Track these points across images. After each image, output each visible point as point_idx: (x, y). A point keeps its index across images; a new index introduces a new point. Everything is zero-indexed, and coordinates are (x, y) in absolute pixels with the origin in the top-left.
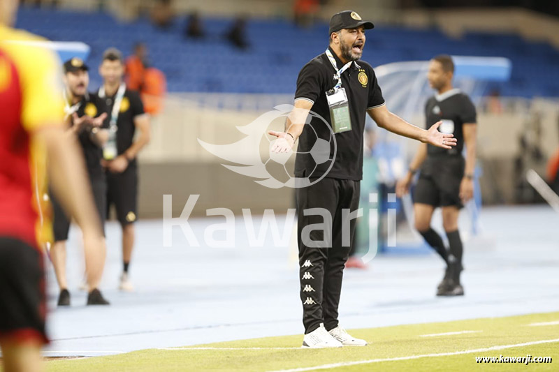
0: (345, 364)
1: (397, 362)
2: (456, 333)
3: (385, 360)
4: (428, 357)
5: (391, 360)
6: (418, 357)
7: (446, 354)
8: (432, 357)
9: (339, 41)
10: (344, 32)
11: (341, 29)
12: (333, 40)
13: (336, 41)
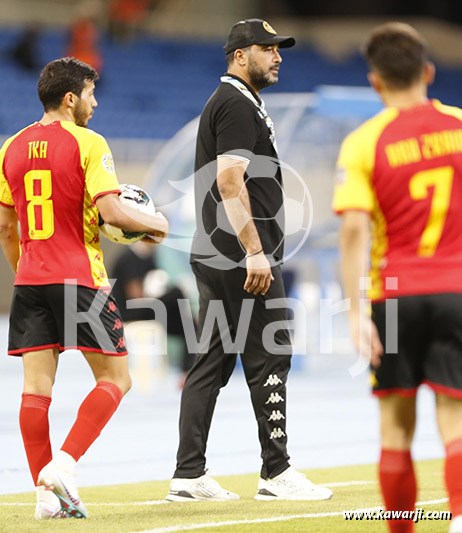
0: (185, 528)
1: (259, 524)
2: (342, 484)
3: (241, 522)
4: (303, 519)
5: (250, 522)
6: (288, 518)
7: (328, 514)
8: (309, 519)
9: (246, 62)
10: (254, 51)
11: (251, 45)
12: (235, 60)
13: (241, 62)
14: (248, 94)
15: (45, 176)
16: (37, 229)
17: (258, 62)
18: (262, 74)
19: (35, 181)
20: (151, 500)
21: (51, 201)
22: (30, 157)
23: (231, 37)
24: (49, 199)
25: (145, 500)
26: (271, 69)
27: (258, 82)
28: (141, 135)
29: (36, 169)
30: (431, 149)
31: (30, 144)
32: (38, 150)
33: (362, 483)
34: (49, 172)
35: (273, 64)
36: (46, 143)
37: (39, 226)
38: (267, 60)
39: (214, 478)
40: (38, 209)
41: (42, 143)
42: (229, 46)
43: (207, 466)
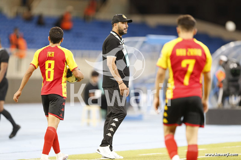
2: (154, 154)
9: (117, 27)
10: (120, 24)
11: (119, 22)
12: (114, 27)
13: (116, 27)
14: (117, 37)
15: (52, 62)
16: (48, 78)
17: (121, 27)
18: (122, 31)
19: (49, 64)
20: (97, 158)
21: (53, 70)
22: (48, 56)
23: (113, 20)
24: (53, 69)
25: (95, 158)
26: (125, 29)
27: (121, 33)
28: (94, 49)
29: (49, 60)
30: (190, 53)
31: (48, 52)
32: (51, 54)
33: (160, 153)
34: (54, 61)
35: (125, 28)
36: (54, 53)
37: (49, 77)
38: (124, 26)
39: (115, 152)
40: (49, 72)
41: (52, 52)
42: (113, 22)
43: (113, 148)
